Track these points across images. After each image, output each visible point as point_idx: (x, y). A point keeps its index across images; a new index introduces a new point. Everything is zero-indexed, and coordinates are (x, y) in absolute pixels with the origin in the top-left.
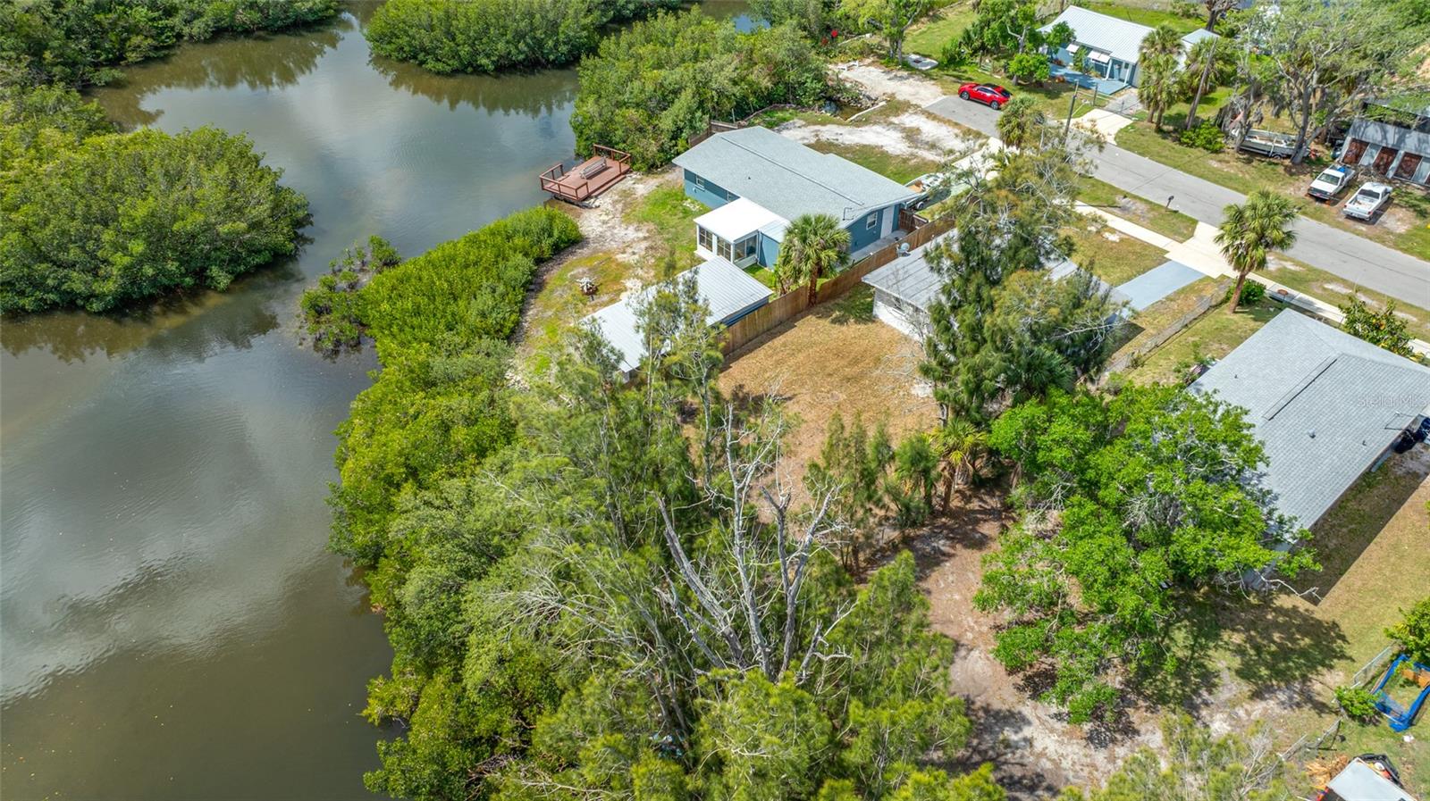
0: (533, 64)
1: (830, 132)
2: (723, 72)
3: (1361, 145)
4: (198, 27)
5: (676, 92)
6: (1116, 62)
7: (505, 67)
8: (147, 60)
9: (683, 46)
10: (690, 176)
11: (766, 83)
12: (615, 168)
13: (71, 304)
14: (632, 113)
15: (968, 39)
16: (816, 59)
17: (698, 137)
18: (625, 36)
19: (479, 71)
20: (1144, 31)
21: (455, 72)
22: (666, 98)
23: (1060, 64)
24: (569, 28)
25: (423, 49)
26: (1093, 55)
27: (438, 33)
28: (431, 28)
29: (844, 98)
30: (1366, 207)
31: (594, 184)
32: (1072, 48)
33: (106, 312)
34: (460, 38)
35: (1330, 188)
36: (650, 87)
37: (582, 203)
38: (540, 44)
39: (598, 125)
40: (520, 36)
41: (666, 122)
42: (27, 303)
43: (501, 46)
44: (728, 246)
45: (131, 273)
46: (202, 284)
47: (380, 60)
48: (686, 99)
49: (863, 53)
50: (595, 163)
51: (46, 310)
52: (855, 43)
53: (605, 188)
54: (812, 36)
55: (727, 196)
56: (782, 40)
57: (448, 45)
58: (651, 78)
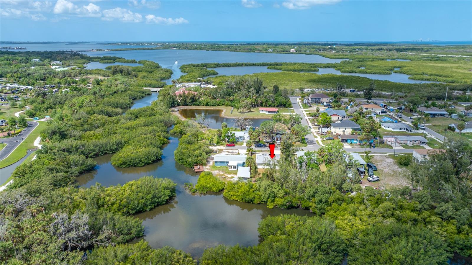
6: (240, 137)
10: (216, 163)
26: (236, 137)
44: (236, 166)
50: (197, 167)
55: (225, 163)
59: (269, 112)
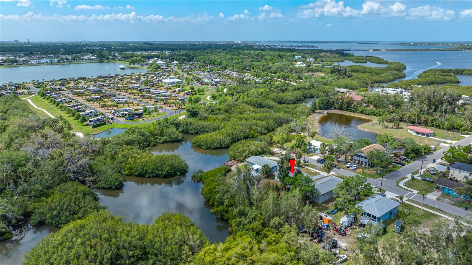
0: (220, 148)
1: (270, 158)
2: (253, 148)
3: (355, 160)
4: (161, 141)
5: (246, 151)
6: (319, 148)
7: (216, 148)
8: (153, 146)
9: (247, 144)
10: (248, 162)
11: (260, 150)
12: (236, 162)
13: (157, 176)
14: (239, 154)
15: (295, 145)
16: (268, 147)
17: (249, 157)
18: (237, 143)
19: (211, 149)
20: (321, 143)
21: (207, 149)
22: (244, 151)
23: (311, 149)
24: (227, 142)
25: (202, 145)
26: (316, 147)
27: (204, 143)
28: (203, 142)
29: (273, 153)
30: (353, 168)
31: (233, 164)
32: (313, 146)
33: (162, 177)
34: (208, 143)
35: (348, 166)
36: (241, 150)
37: (231, 166)
38: (222, 145)
39: (233, 155)
40: (218, 143)
41: (244, 155)
42: (151, 176)
43: (215, 145)
45: (167, 171)
46: (176, 174)
47: (193, 147)
48: (247, 152)
49: (277, 147)
50: (233, 161)
51: (154, 177)
52: (276, 145)
53: (234, 164)
54: (268, 144)
55: (253, 164)
56: (263, 144)
57: (206, 144)
58: (241, 149)
59: (417, 133)
